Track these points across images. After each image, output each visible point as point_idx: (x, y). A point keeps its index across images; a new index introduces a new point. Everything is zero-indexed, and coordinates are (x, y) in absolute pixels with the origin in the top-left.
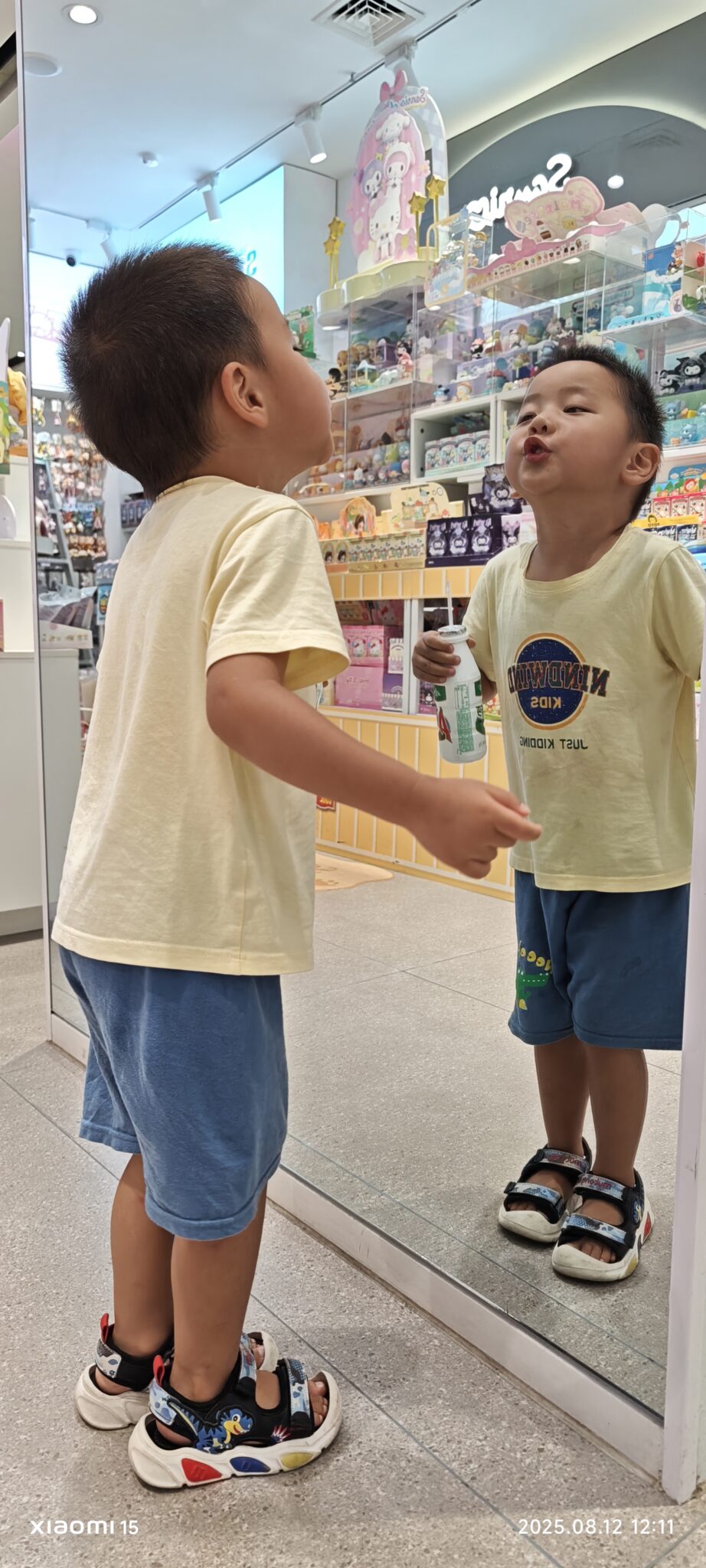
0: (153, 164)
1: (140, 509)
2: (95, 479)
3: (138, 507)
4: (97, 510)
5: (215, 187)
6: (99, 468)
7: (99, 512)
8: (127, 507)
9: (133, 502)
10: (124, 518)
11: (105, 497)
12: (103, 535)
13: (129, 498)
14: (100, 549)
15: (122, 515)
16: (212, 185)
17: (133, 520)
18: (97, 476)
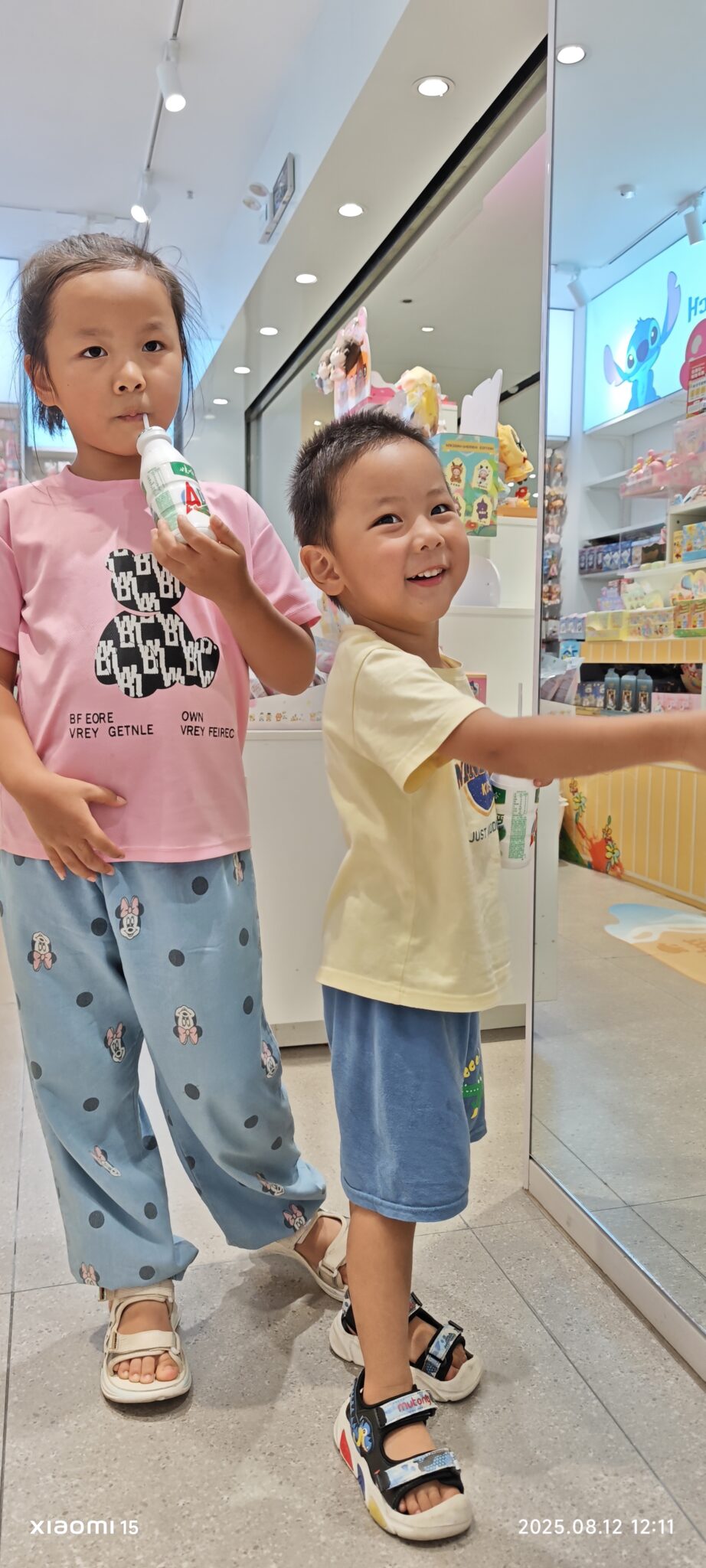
0: (629, 195)
1: (600, 555)
2: (553, 526)
3: (598, 553)
4: (553, 556)
5: (699, 208)
6: (558, 515)
7: (556, 559)
8: (587, 553)
9: (592, 548)
10: (583, 565)
11: (562, 544)
12: (558, 582)
13: (589, 544)
14: (554, 596)
15: (580, 562)
16: (695, 206)
17: (592, 567)
18: (556, 523)
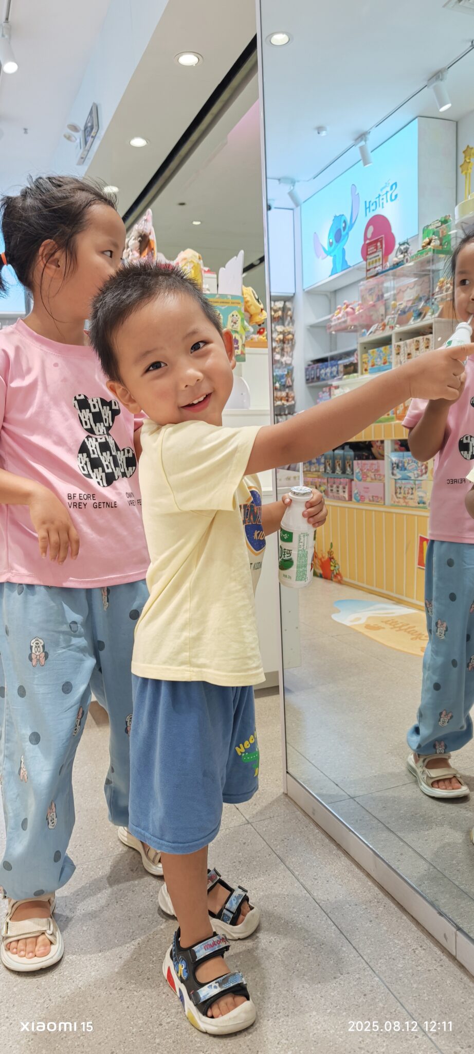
0: (324, 133)
2: (287, 352)
3: (317, 369)
6: (290, 345)
7: (290, 374)
8: (310, 369)
9: (313, 366)
10: (308, 377)
11: (294, 364)
12: (292, 390)
13: (311, 363)
14: (290, 399)
15: (306, 375)
16: (365, 141)
17: (313, 378)
18: (289, 349)
